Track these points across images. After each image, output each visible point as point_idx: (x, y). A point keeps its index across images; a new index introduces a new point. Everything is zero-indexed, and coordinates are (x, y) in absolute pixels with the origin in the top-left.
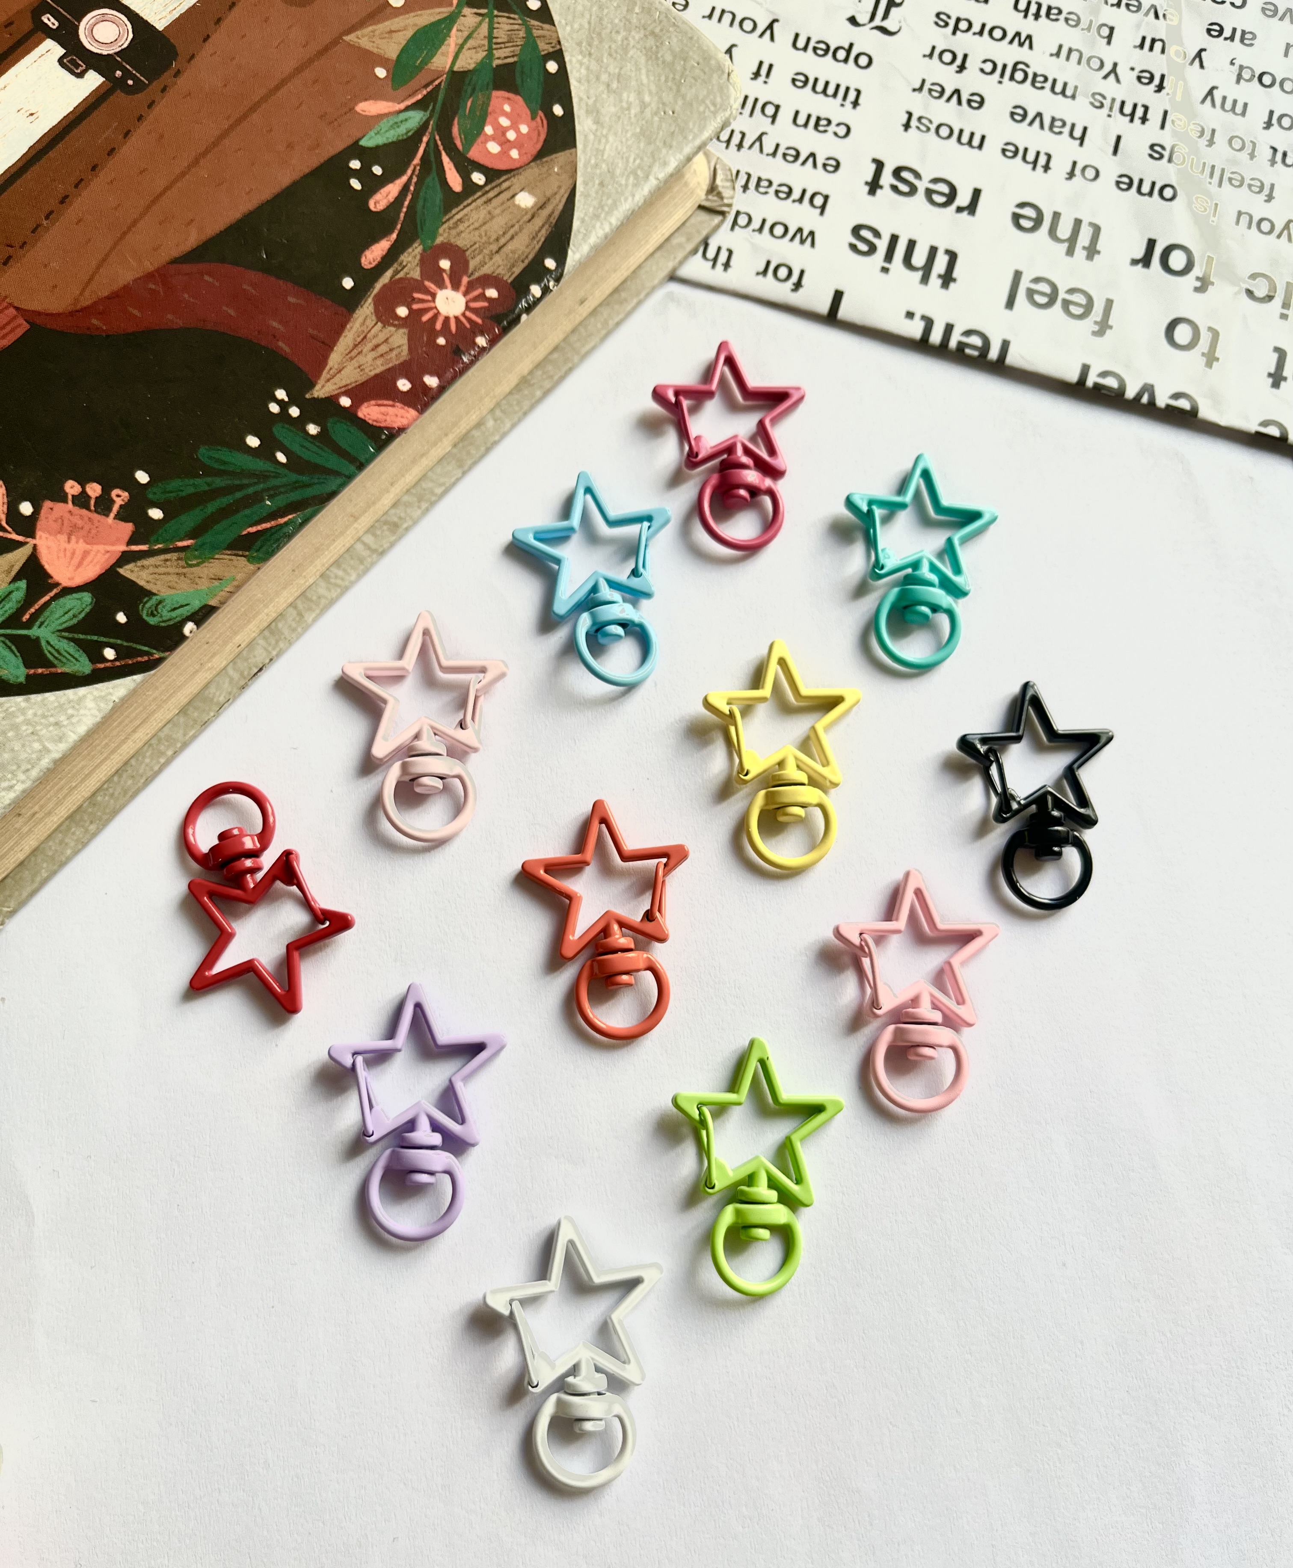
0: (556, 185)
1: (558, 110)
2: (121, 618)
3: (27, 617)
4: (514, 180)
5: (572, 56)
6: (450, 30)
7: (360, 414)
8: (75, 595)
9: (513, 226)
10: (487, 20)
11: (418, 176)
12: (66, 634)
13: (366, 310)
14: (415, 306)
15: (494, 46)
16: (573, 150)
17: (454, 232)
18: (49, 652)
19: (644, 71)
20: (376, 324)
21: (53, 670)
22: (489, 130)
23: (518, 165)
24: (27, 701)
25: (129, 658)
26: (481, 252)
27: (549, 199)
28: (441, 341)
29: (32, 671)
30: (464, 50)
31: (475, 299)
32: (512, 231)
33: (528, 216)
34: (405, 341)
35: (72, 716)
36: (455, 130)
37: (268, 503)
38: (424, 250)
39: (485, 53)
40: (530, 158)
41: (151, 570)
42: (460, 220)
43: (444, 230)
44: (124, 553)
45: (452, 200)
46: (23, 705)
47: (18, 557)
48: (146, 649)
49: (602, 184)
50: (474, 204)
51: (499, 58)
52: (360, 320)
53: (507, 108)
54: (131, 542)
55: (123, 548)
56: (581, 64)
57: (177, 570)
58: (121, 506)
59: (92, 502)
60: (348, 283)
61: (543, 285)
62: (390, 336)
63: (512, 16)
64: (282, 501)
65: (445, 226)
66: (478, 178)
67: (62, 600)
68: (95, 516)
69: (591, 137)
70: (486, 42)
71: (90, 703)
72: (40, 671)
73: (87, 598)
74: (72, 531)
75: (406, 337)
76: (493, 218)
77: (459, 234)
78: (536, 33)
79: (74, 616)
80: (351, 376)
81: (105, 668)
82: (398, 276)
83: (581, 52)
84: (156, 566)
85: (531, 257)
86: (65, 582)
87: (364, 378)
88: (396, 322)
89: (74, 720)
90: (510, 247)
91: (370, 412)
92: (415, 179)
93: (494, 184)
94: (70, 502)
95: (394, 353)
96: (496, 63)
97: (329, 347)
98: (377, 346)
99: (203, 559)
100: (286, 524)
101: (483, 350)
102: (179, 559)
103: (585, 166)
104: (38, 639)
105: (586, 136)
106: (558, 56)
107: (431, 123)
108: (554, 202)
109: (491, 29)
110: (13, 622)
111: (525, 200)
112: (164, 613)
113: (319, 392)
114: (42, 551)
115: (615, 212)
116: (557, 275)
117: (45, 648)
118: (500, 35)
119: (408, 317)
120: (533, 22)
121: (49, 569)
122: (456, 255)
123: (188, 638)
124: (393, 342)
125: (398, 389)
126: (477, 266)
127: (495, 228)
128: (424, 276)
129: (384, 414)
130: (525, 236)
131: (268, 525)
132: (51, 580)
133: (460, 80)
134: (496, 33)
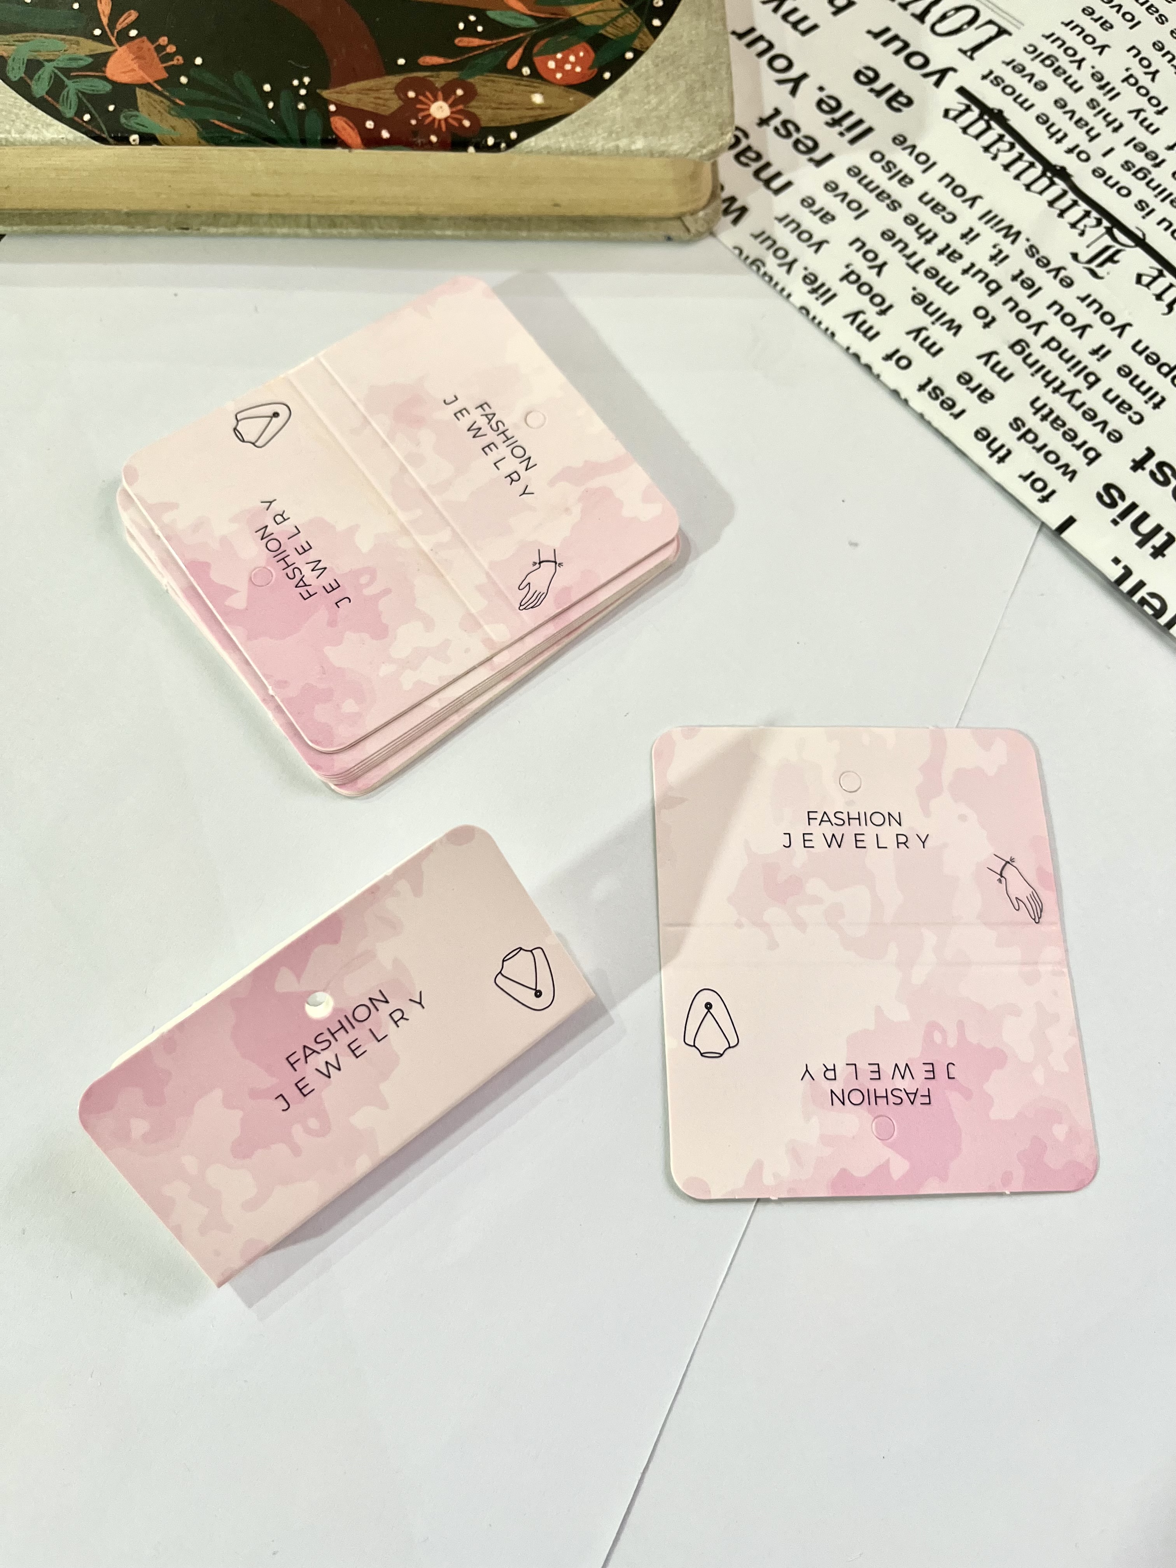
0: (562, 105)
1: (607, 75)
2: (111, 108)
3: (74, 74)
7: (332, 119)
8: (105, 83)
10: (623, 11)
11: (496, 47)
12: (80, 95)
13: (396, 79)
14: (421, 98)
15: (611, 25)
16: (591, 98)
17: (483, 83)
18: (63, 97)
19: (676, 95)
20: (392, 89)
21: (55, 103)
22: (559, 56)
23: (555, 81)
24: (29, 107)
28: (413, 122)
29: (46, 97)
31: (455, 119)
32: (512, 106)
33: (530, 107)
34: (396, 107)
35: (37, 128)
36: (542, 43)
37: (239, 118)
38: (457, 79)
40: (564, 83)
42: (493, 81)
43: (479, 79)
44: (149, 84)
45: (501, 69)
46: (25, 106)
47: (104, 48)
48: (104, 129)
49: (587, 124)
52: (386, 81)
53: (581, 54)
54: (156, 82)
55: (151, 81)
56: (647, 65)
57: (162, 111)
58: (173, 65)
59: (164, 53)
60: (401, 61)
61: (498, 141)
62: (392, 100)
63: (639, 20)
64: (247, 122)
65: (481, 77)
66: (526, 71)
67: (96, 80)
68: (157, 60)
69: (609, 100)
70: (609, 19)
71: (51, 130)
72: (50, 99)
73: (108, 87)
74: (139, 57)
75: (399, 106)
76: (512, 93)
77: (484, 86)
78: (641, 35)
79: (93, 90)
81: (78, 123)
83: (653, 61)
84: (155, 101)
85: (508, 124)
87: (356, 107)
88: (402, 97)
89: (36, 130)
91: (339, 124)
92: (494, 47)
93: (531, 80)
94: (155, 45)
95: (384, 108)
96: (602, 32)
97: (356, 79)
98: (379, 98)
99: (179, 116)
100: (236, 134)
101: (430, 142)
102: (169, 106)
103: (588, 110)
104: (67, 86)
105: (606, 99)
106: (638, 54)
107: (535, 31)
109: (619, 16)
110: (66, 71)
111: (538, 99)
112: (132, 123)
113: (325, 94)
114: (117, 54)
115: (578, 142)
116: (511, 144)
117: (65, 92)
118: (620, 22)
119: (412, 99)
120: (646, 30)
121: (109, 64)
122: (471, 93)
123: (129, 143)
124: (389, 103)
125: (364, 124)
126: (475, 106)
127: (506, 98)
128: (443, 89)
129: (345, 130)
130: (515, 114)
131: (225, 126)
132: (103, 69)
133: (573, 24)
134: (620, 19)
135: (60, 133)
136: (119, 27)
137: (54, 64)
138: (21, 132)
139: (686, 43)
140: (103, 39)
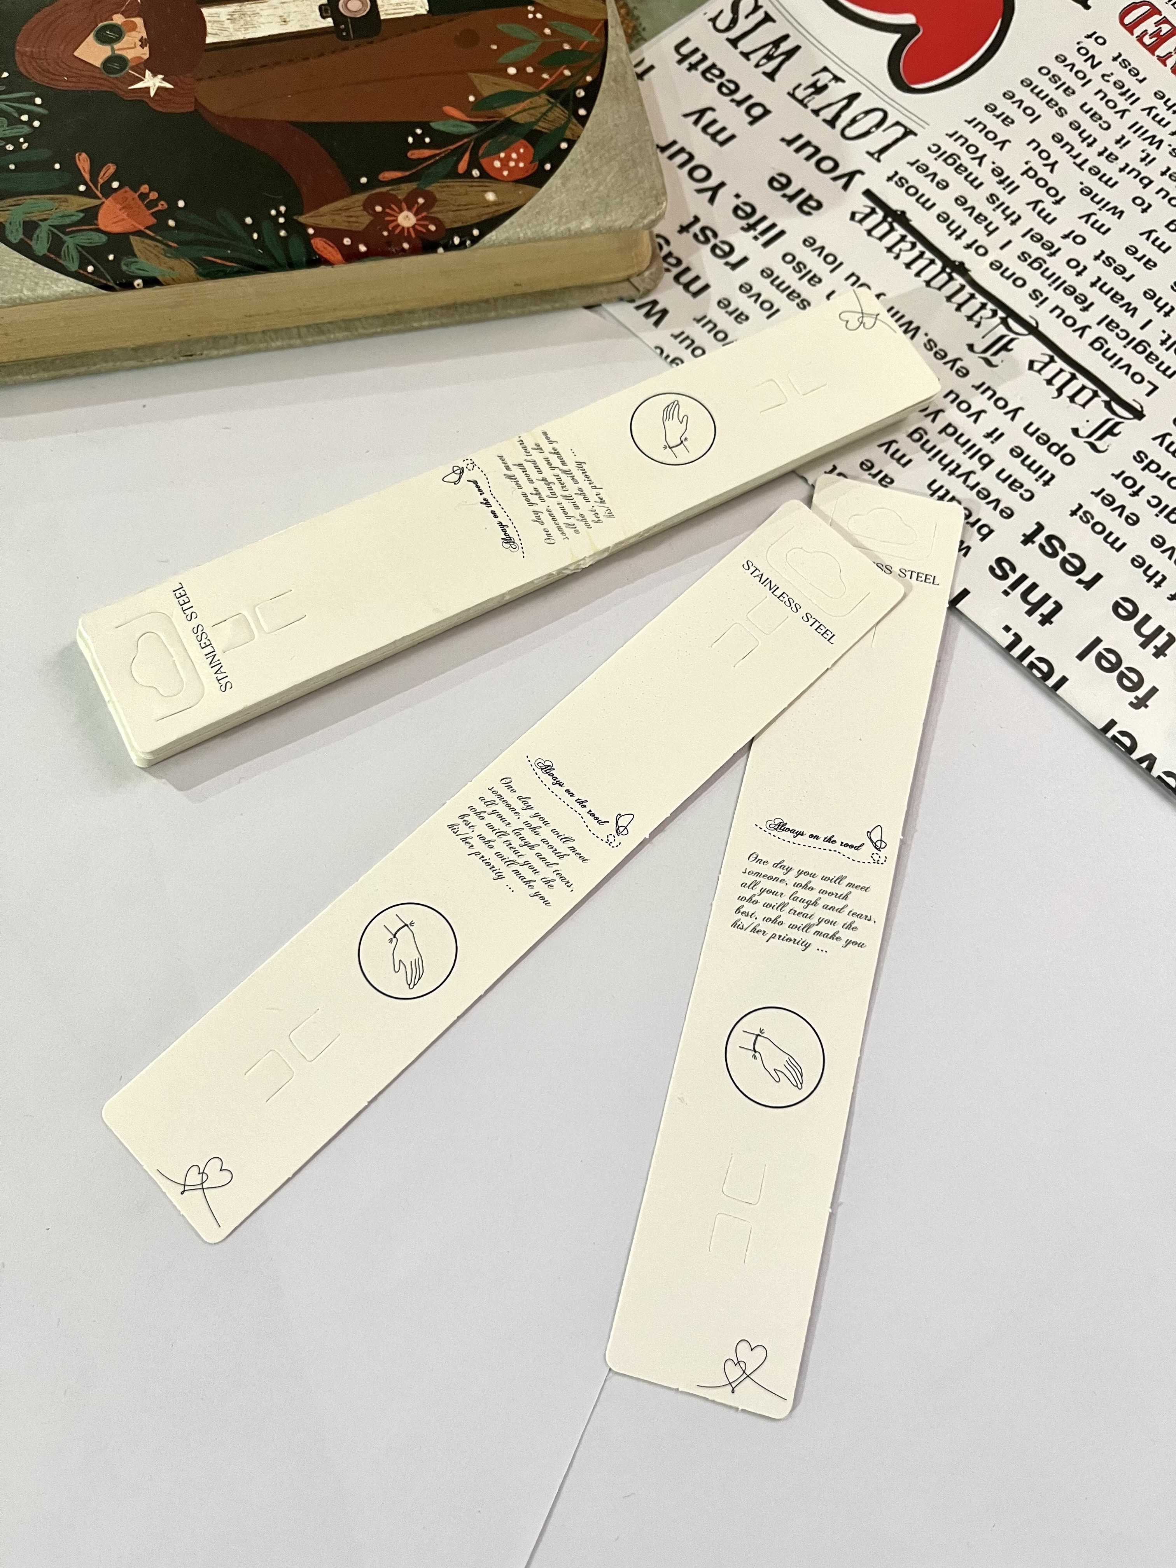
1: (548, 167)
2: (111, 257)
3: (69, 230)
4: (494, 185)
5: (579, 146)
6: (525, 100)
7: (312, 241)
8: (100, 234)
9: (472, 204)
10: (550, 105)
11: (445, 155)
12: (80, 249)
13: (362, 197)
14: (388, 211)
15: (542, 120)
16: (538, 189)
17: (440, 189)
18: (65, 252)
22: (502, 155)
24: (34, 265)
25: (98, 276)
26: (444, 206)
27: (503, 203)
29: (49, 254)
30: (525, 114)
31: (421, 225)
32: (470, 206)
33: (486, 205)
34: (367, 222)
35: (47, 284)
36: (485, 145)
37: (229, 252)
39: (534, 120)
40: (512, 179)
41: (146, 246)
42: (448, 186)
43: (435, 186)
45: (453, 174)
46: (31, 265)
47: (91, 202)
48: (109, 277)
49: (538, 213)
50: (463, 184)
51: (540, 126)
52: (353, 200)
53: (522, 151)
60: (364, 180)
61: (463, 239)
63: (566, 111)
64: (236, 255)
65: (439, 184)
66: (476, 173)
68: (143, 207)
69: (554, 189)
70: (539, 115)
71: (59, 284)
72: (52, 256)
73: (104, 238)
74: (126, 207)
75: (369, 221)
79: (91, 243)
80: (325, 222)
81: (82, 274)
82: (391, 192)
83: (586, 148)
84: (150, 246)
86: (102, 227)
87: (331, 227)
88: (371, 212)
89: (46, 287)
90: (462, 212)
91: (320, 245)
92: (443, 155)
93: (482, 180)
94: (138, 194)
95: (357, 225)
97: (327, 202)
98: (351, 216)
99: (176, 257)
100: (229, 266)
101: (403, 250)
102: (163, 249)
103: (538, 200)
104: (64, 242)
105: (550, 188)
106: (571, 143)
108: (506, 206)
109: (549, 110)
110: (62, 228)
111: (491, 197)
112: (133, 268)
113: (302, 219)
114: (104, 207)
115: (533, 230)
116: (475, 240)
117: (64, 248)
118: (551, 116)
119: (379, 213)
120: (574, 120)
121: (100, 216)
122: (431, 200)
123: (133, 288)
124: (361, 220)
125: (342, 240)
126: (436, 211)
127: (463, 200)
128: (405, 200)
129: (324, 248)
130: (474, 213)
131: (219, 261)
132: (95, 222)
133: (508, 124)
134: (549, 114)
135: (68, 286)
136: (101, 181)
137: (49, 222)
138: (32, 290)
139: (612, 128)
140: (88, 193)
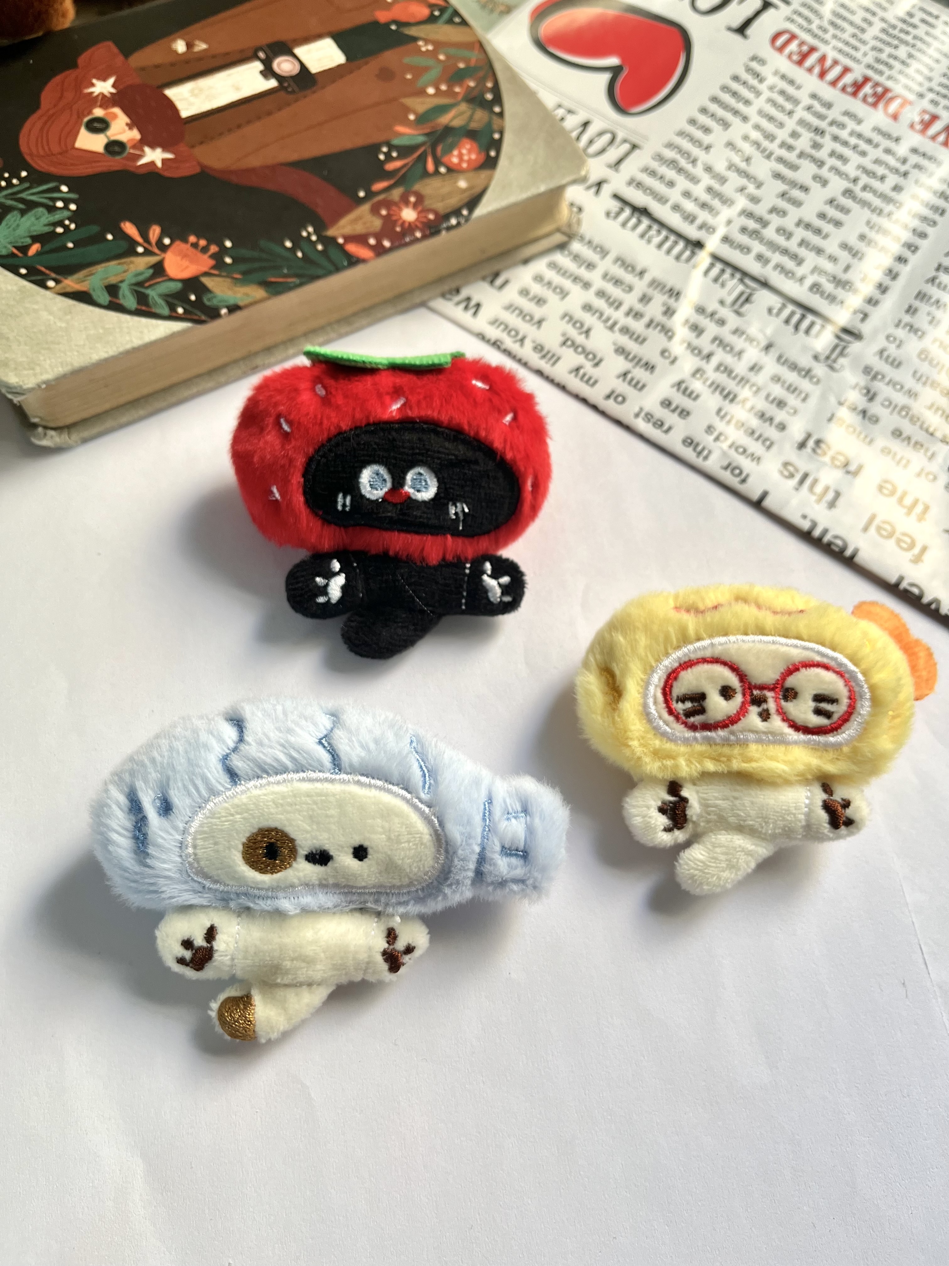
0: (479, 183)
1: (493, 153)
2: (193, 298)
3: (147, 284)
4: (461, 175)
5: (508, 134)
6: (452, 109)
7: (346, 248)
8: (175, 282)
9: (451, 193)
10: (472, 110)
11: (413, 162)
12: (163, 297)
13: (366, 207)
14: (392, 212)
15: (471, 121)
16: (494, 171)
17: (422, 187)
18: (152, 302)
19: (541, 149)
20: (368, 214)
21: (149, 310)
22: (455, 153)
23: (464, 170)
24: (132, 318)
25: (189, 315)
26: (432, 199)
27: (473, 187)
28: (398, 229)
30: (456, 118)
31: (422, 216)
33: (461, 191)
36: (439, 149)
38: (405, 191)
39: (466, 123)
40: (472, 168)
41: (216, 282)
42: (428, 184)
44: (206, 272)
45: (426, 174)
46: (128, 319)
47: (153, 260)
48: (199, 313)
49: (503, 188)
50: (436, 179)
51: (471, 126)
52: (361, 210)
53: (468, 146)
54: (211, 268)
55: (206, 270)
56: (511, 139)
57: (228, 286)
58: (213, 253)
59: (200, 247)
60: (362, 194)
61: (458, 220)
62: (374, 220)
63: (485, 112)
64: (292, 272)
65: (419, 184)
66: (443, 170)
67: (167, 282)
68: (199, 253)
69: (505, 169)
70: (467, 118)
71: (161, 328)
72: (144, 308)
73: (179, 285)
74: (185, 256)
75: (381, 223)
76: (445, 187)
77: (425, 189)
78: (494, 121)
79: (170, 291)
80: (348, 230)
81: (175, 315)
82: (387, 198)
83: (513, 134)
84: (220, 281)
85: (456, 207)
86: (172, 276)
87: (355, 234)
88: (379, 216)
89: (149, 332)
90: (448, 200)
91: (352, 248)
93: (450, 174)
94: (189, 244)
95: (373, 227)
96: (470, 128)
97: (342, 216)
98: (366, 223)
99: (244, 285)
100: (291, 283)
101: (417, 238)
102: (232, 282)
103: (498, 179)
104: (149, 295)
105: (502, 169)
106: (501, 133)
107: (428, 143)
108: (477, 188)
109: (473, 114)
110: (140, 284)
111: (462, 184)
112: (215, 302)
114: (167, 259)
116: (467, 219)
117: (150, 299)
118: (476, 117)
119: (386, 215)
120: (494, 117)
121: (167, 269)
122: (420, 197)
123: (221, 316)
124: (374, 223)
125: (369, 242)
126: (427, 203)
127: (443, 192)
128: (401, 201)
129: (357, 251)
130: (456, 199)
131: (280, 280)
132: (165, 273)
135: (168, 327)
136: (153, 241)
137: (127, 282)
138: (140, 338)
139: (523, 116)
